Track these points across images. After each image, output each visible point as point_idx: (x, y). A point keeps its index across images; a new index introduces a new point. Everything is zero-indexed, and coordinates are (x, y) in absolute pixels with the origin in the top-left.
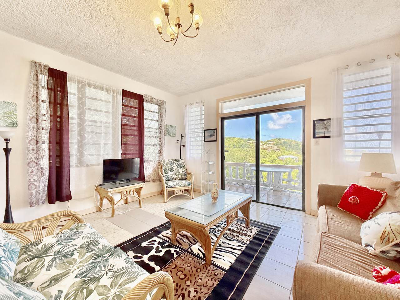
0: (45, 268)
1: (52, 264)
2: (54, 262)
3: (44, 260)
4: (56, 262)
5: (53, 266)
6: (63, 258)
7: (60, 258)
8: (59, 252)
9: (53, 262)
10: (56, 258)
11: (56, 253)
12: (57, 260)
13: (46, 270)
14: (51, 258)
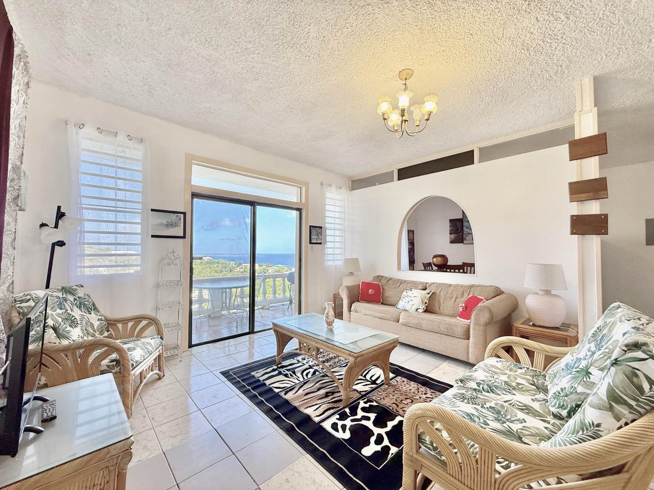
0: (524, 424)
1: (516, 420)
2: (512, 419)
3: (518, 430)
4: (511, 418)
5: (518, 418)
6: (502, 413)
7: (504, 416)
8: (498, 420)
9: (513, 421)
10: (507, 420)
11: (501, 422)
12: (508, 417)
13: (525, 422)
14: (511, 425)
